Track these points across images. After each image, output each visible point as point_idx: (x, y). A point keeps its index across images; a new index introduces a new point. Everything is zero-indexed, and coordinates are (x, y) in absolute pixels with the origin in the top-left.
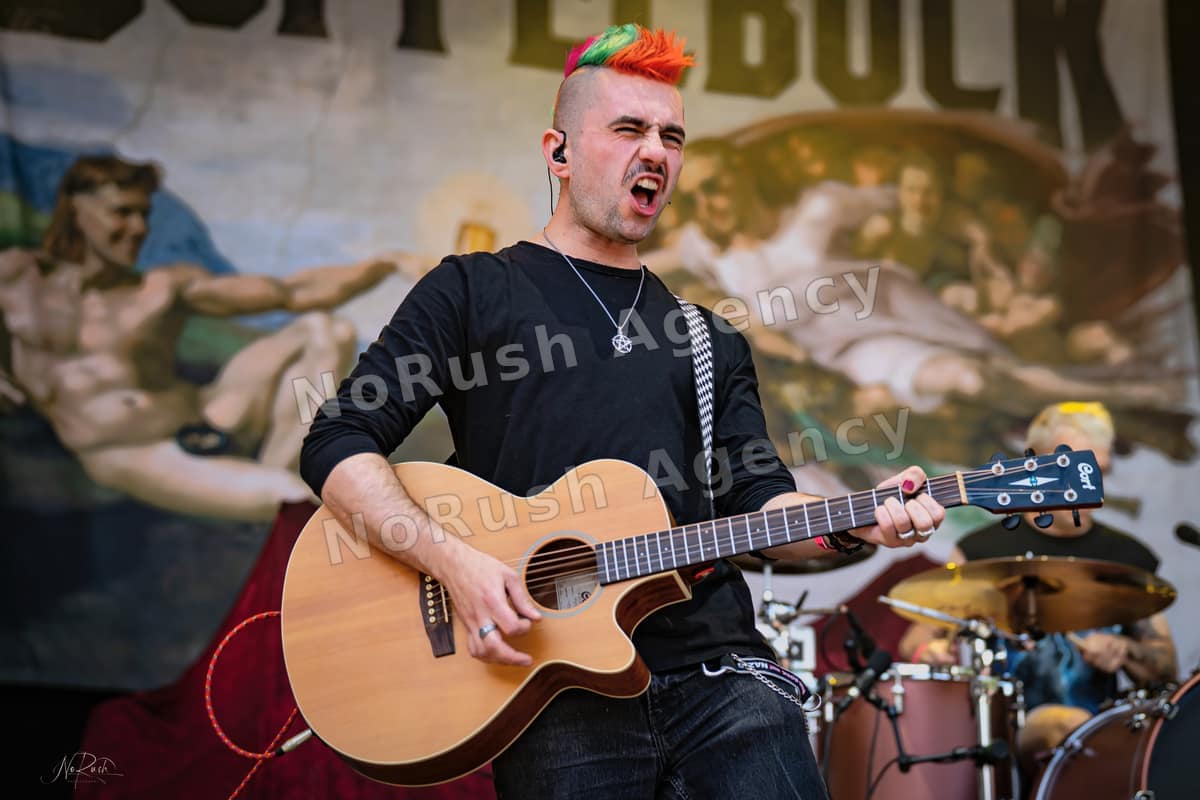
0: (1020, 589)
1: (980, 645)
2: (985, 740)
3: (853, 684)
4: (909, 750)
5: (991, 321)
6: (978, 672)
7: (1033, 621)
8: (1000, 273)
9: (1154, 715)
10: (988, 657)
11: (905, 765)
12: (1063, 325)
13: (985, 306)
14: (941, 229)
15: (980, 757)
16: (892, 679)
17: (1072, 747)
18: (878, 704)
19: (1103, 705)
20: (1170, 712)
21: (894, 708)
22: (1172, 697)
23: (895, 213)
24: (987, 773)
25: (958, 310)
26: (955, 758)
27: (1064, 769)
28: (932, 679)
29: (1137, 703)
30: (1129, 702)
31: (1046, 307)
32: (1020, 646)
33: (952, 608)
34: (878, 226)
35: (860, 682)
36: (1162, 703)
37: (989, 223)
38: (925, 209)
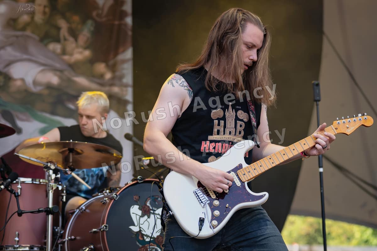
0: (67, 152)
1: (51, 172)
2: (51, 206)
3: (2, 184)
4: (22, 208)
5: (66, 57)
6: (49, 181)
7: (71, 164)
8: (71, 39)
9: (111, 199)
10: (53, 176)
11: (20, 214)
12: (92, 61)
13: (64, 52)
14: (50, 21)
15: (48, 212)
16: (17, 183)
17: (82, 209)
18: (11, 191)
19: (94, 195)
20: (116, 198)
21: (18, 193)
22: (117, 193)
23: (32, 14)
24: (50, 217)
25: (54, 52)
26: (39, 211)
27: (79, 217)
28: (33, 183)
29: (106, 194)
30: (103, 194)
31: (87, 53)
32: (66, 173)
33: (42, 158)
34: (25, 18)
35: (5, 183)
36: (114, 195)
37: (68, 21)
38: (44, 13)
